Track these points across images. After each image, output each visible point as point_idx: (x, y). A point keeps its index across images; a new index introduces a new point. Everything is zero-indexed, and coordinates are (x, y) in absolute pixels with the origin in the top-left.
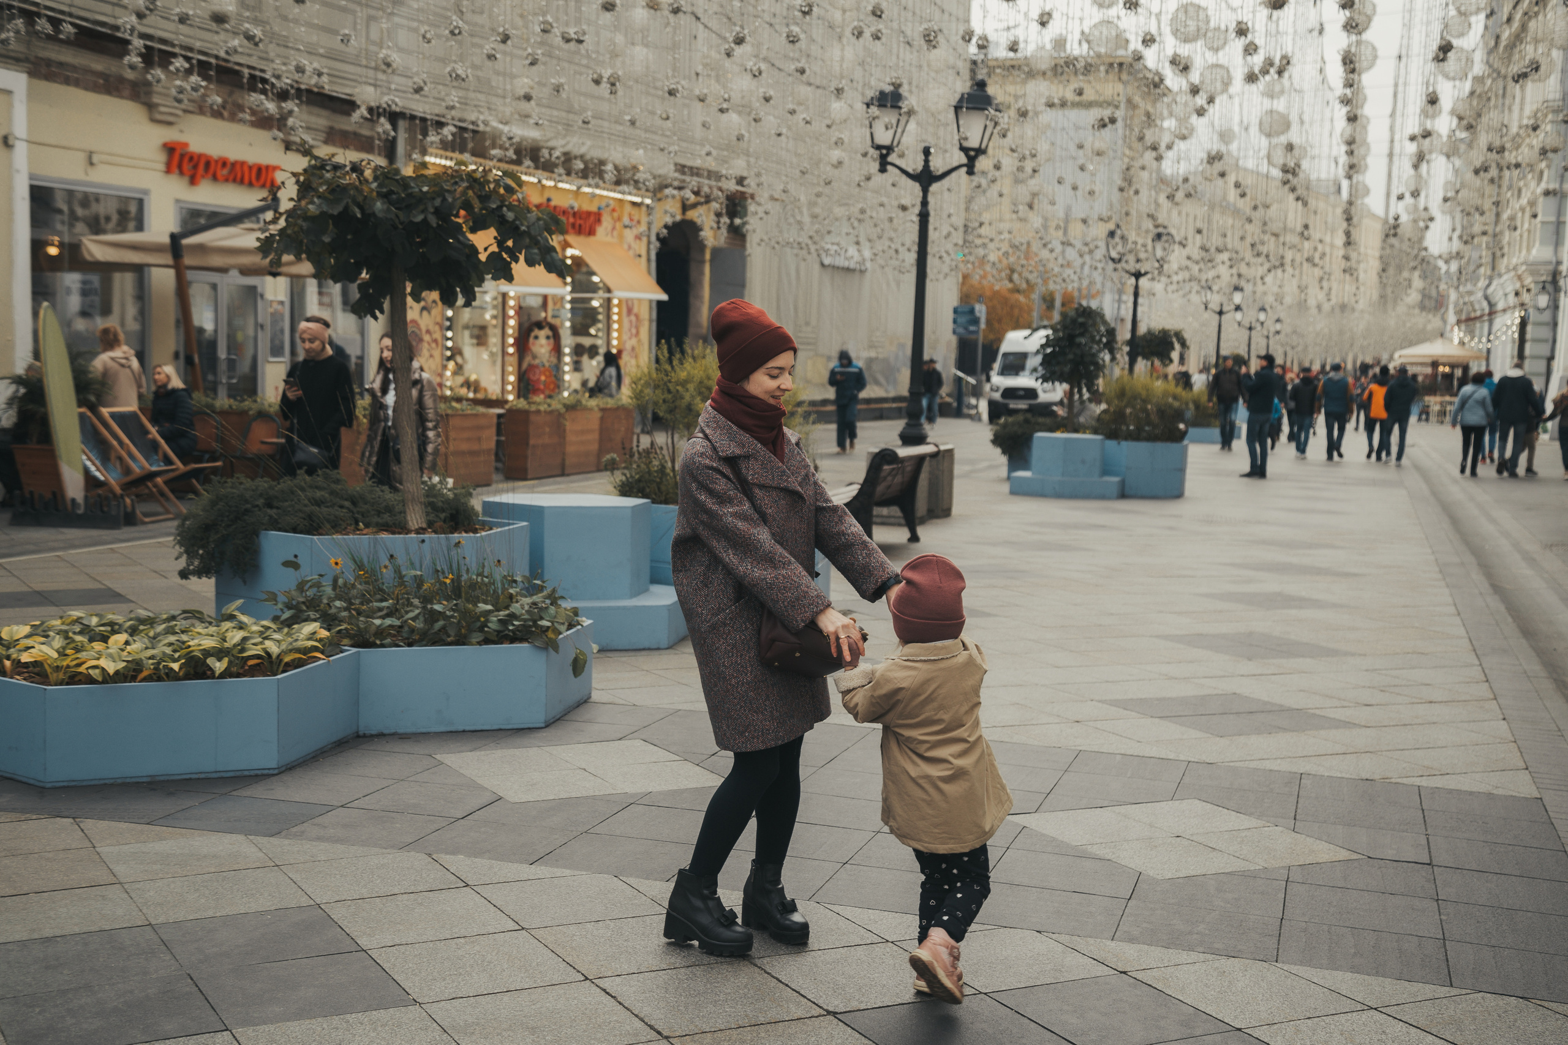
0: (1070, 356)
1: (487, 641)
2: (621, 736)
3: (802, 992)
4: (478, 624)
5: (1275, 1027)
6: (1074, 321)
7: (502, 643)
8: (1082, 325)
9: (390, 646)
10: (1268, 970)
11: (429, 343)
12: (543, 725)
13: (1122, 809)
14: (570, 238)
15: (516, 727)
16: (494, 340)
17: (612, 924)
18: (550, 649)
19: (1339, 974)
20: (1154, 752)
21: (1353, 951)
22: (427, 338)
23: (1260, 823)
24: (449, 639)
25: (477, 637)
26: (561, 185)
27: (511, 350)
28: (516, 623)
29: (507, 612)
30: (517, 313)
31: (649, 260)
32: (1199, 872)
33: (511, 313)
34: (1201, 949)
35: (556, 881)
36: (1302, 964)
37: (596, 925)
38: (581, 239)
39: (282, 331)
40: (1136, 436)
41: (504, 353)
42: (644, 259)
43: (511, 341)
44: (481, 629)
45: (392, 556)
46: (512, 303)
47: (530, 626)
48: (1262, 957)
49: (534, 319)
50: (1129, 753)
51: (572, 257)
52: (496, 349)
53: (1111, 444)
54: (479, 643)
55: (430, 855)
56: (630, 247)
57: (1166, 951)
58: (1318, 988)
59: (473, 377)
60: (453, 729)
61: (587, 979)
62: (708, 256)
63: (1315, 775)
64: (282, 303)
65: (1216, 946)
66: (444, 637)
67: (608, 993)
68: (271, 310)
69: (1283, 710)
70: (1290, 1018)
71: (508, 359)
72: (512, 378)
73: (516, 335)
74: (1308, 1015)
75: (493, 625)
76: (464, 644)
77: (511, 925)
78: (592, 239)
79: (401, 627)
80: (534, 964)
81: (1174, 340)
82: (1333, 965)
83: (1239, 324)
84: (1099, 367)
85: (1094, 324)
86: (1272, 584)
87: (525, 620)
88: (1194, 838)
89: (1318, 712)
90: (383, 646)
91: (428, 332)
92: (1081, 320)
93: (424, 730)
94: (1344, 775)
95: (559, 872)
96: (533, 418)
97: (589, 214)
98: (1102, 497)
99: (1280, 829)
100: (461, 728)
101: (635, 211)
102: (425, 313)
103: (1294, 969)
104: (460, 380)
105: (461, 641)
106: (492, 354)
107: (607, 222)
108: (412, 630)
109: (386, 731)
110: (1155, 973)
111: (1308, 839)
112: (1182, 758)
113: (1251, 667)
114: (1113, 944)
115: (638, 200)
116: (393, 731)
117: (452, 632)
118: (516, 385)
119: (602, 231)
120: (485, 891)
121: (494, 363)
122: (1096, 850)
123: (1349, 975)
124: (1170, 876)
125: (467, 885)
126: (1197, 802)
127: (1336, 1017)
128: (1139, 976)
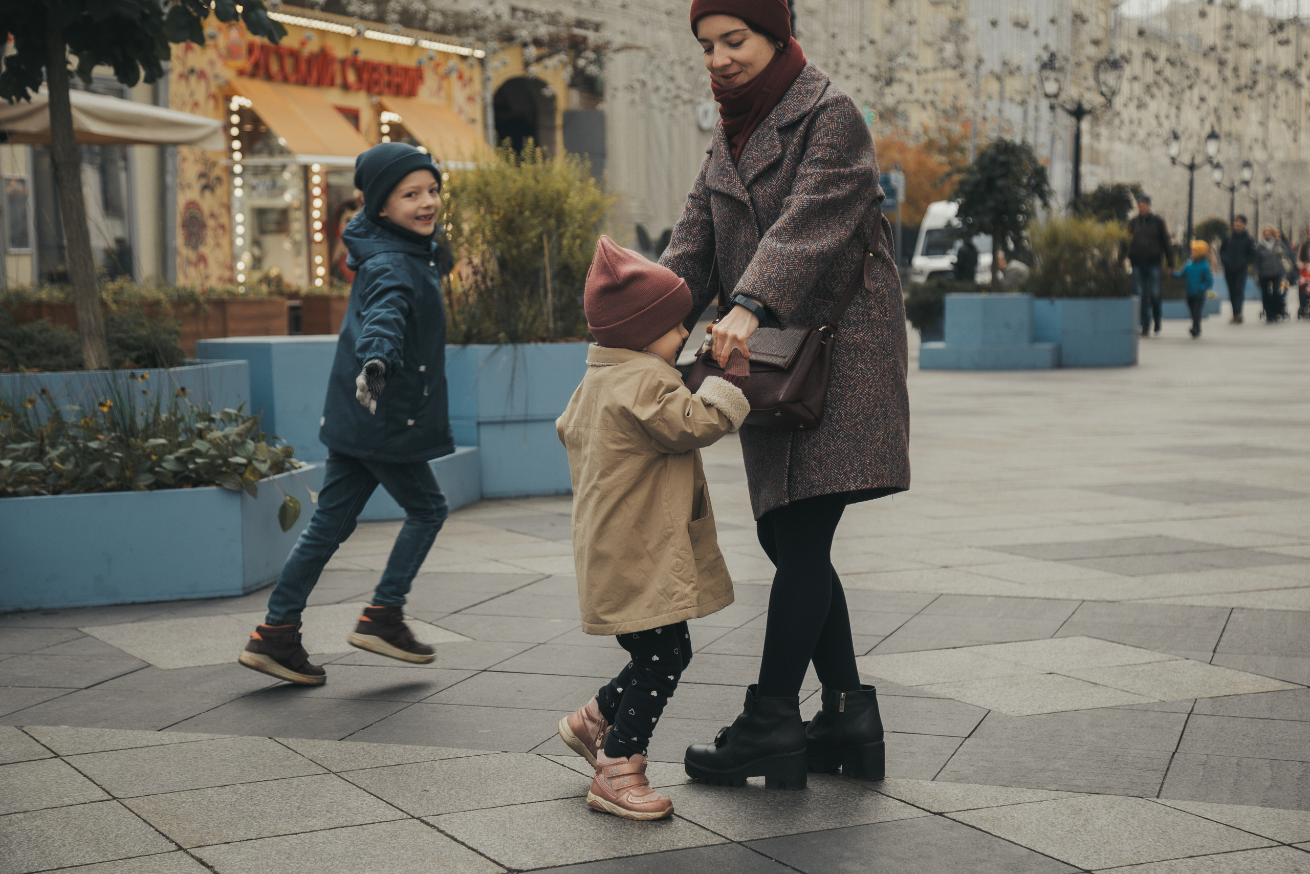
0: (991, 203)
1: (158, 485)
2: (339, 599)
3: (481, 850)
4: (149, 464)
5: (1140, 867)
6: (993, 160)
7: (181, 487)
8: (1004, 164)
9: (27, 494)
10: (1144, 806)
11: (215, 230)
12: (241, 592)
13: (982, 649)
14: (387, 100)
15: (203, 595)
16: (297, 226)
17: (243, 788)
18: (246, 493)
19: (1244, 809)
20: (1040, 593)
21: (1268, 784)
22: (211, 223)
23: (1165, 657)
24: (109, 485)
25: (147, 479)
26: (370, 34)
27: (318, 237)
28: (199, 460)
29: (188, 449)
30: (323, 191)
31: (485, 126)
32: (1070, 707)
33: (317, 191)
34: (1054, 787)
35: (184, 746)
36: (1193, 798)
37: (220, 790)
38: (400, 102)
39: (25, 217)
40: (1072, 293)
41: (310, 240)
42: (479, 127)
43: (318, 225)
44: (151, 470)
45: (44, 391)
46: (316, 179)
47: (220, 466)
48: (1137, 793)
49: (346, 197)
50: (1005, 594)
51: (390, 124)
52: (299, 237)
53: (1042, 305)
54: (150, 487)
55: (20, 728)
56: (461, 111)
57: (1004, 790)
58: (1210, 824)
59: (274, 272)
60: (118, 600)
61: (180, 848)
62: (559, 121)
63: (1251, 609)
64: (22, 181)
65: (1077, 783)
66: (102, 481)
67: (204, 864)
68: (8, 190)
69: (1219, 549)
70: (1162, 857)
71: (316, 248)
72: (321, 271)
73: (324, 218)
74: (1191, 853)
75: (169, 463)
76: (129, 489)
77: (99, 794)
78: (413, 102)
79: (46, 474)
80: (112, 836)
81: (1132, 197)
82: (1237, 798)
83: (1218, 184)
84: (1030, 214)
85: (1019, 162)
86: (1232, 437)
87: (213, 458)
88: (1073, 674)
89: (1267, 550)
90: (16, 494)
91: (212, 215)
92: (1002, 158)
93: (78, 604)
94: (1291, 608)
95: (191, 736)
96: (335, 306)
97: (406, 70)
98: (1032, 366)
99: (1192, 662)
100: (129, 599)
101: (463, 67)
102: (207, 194)
103: (1181, 805)
104: (257, 275)
105: (125, 485)
106: (296, 244)
107: (430, 81)
108: (60, 475)
109: (27, 607)
110: (982, 813)
111: (1228, 671)
112: (1075, 597)
113: (1190, 511)
114: (933, 784)
115: (465, 51)
116: (35, 606)
117: (111, 474)
118: (327, 278)
119: (425, 92)
120: (77, 762)
121: (298, 253)
122: (936, 690)
123: (1258, 809)
124: (1029, 712)
125: (57, 756)
126: (1085, 639)
127: (1230, 855)
128: (960, 817)
